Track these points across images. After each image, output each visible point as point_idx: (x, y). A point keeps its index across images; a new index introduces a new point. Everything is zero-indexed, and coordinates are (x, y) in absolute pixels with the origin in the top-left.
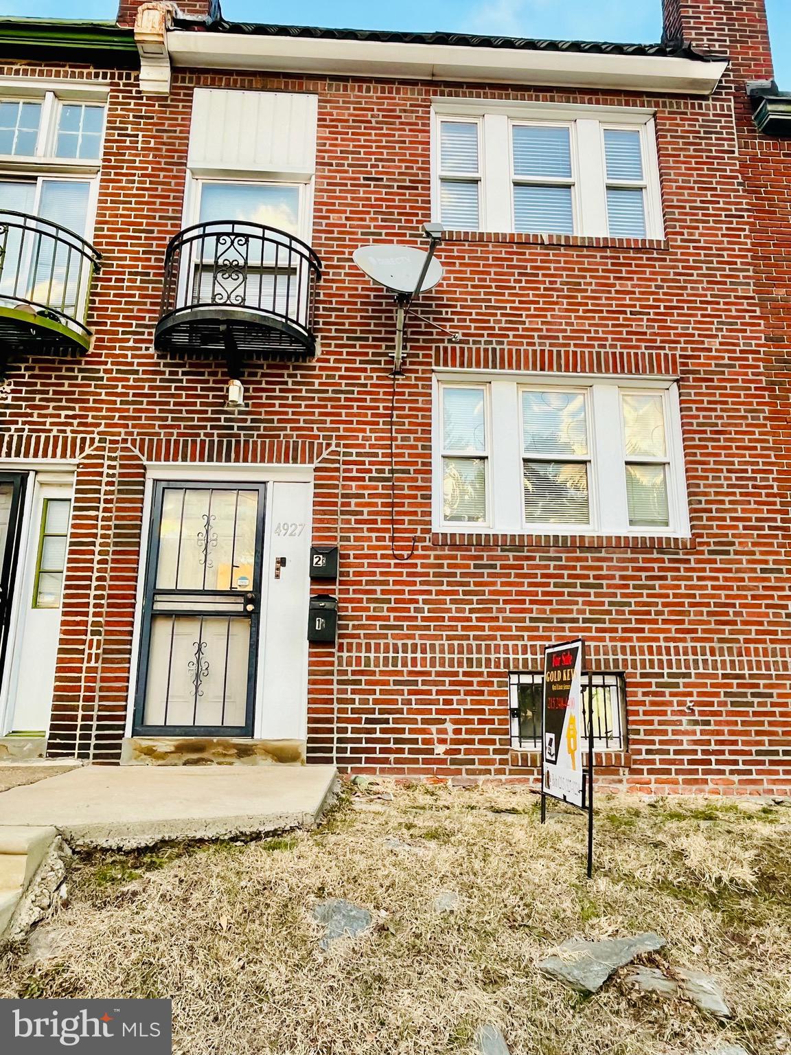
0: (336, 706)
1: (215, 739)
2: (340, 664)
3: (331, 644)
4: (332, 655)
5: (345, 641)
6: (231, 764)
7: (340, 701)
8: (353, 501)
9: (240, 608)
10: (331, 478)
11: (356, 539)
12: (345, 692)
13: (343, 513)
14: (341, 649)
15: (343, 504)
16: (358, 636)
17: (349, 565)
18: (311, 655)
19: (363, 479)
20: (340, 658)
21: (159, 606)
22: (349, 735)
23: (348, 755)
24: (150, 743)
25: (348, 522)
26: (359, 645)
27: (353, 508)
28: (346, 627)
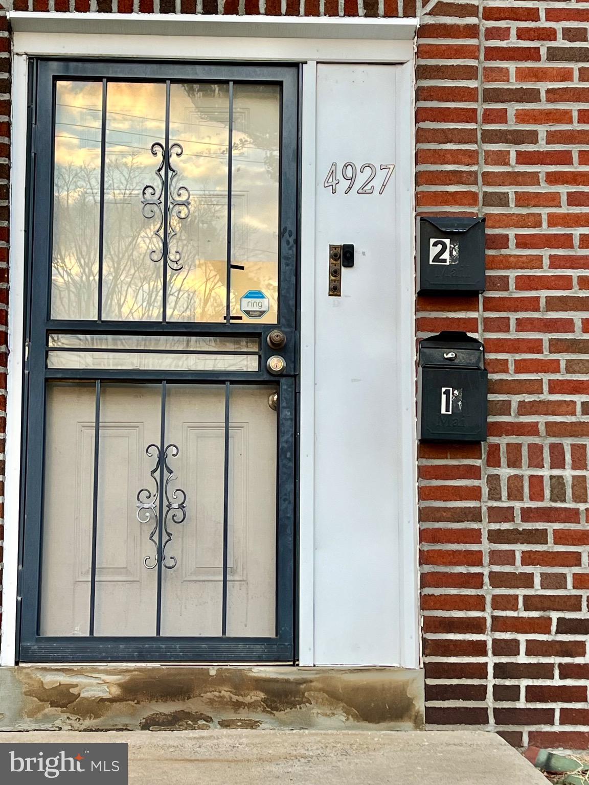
0: (488, 591)
1: (213, 669)
2: (495, 494)
3: (470, 446)
4: (474, 473)
5: (503, 441)
6: (253, 725)
7: (498, 580)
8: (512, 108)
9: (250, 364)
10: (459, 52)
11: (523, 200)
12: (509, 558)
13: (489, 137)
14: (494, 461)
15: (490, 117)
16: (532, 429)
17: (506, 262)
18: (423, 473)
19: (533, 54)
20: (494, 481)
21: (61, 361)
22: (522, 659)
23: (522, 704)
24: (64, 679)
25: (502, 159)
26: (535, 452)
27: (512, 125)
28: (505, 408)
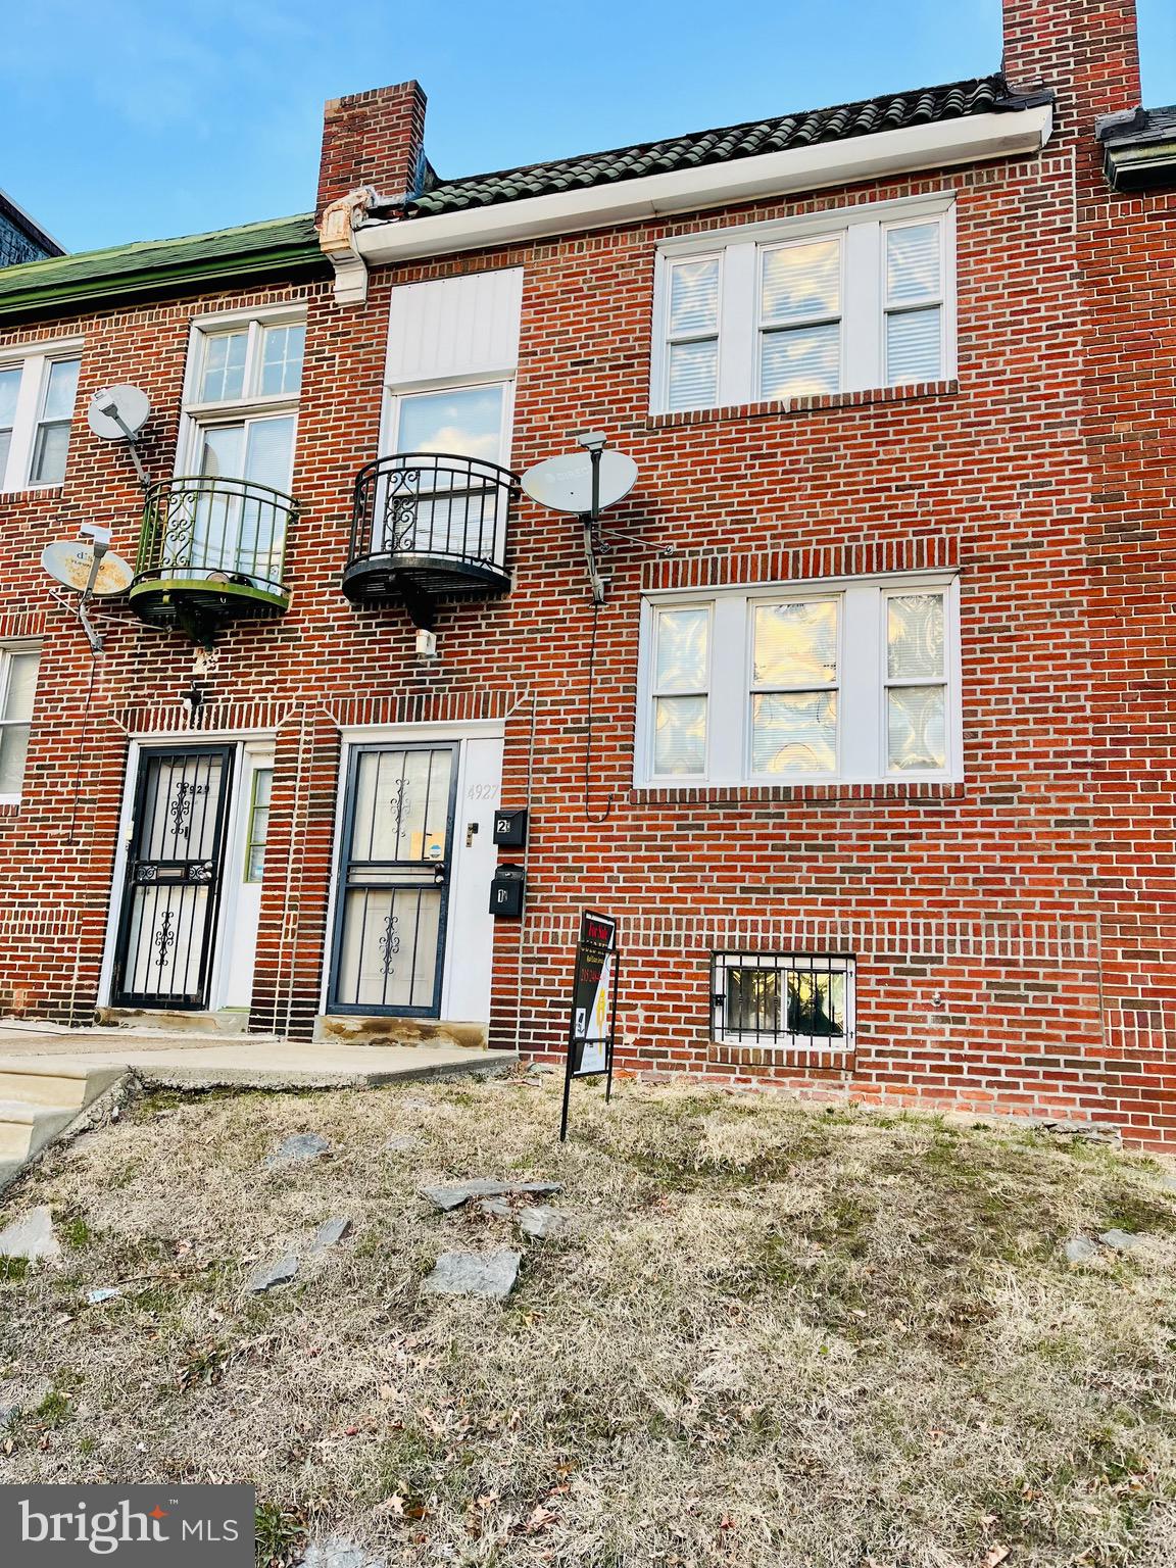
0: (520, 987)
1: (400, 1020)
2: (526, 940)
3: (517, 918)
4: (518, 930)
5: (533, 915)
6: (414, 1046)
7: (525, 981)
8: (546, 757)
9: (430, 879)
10: (522, 732)
11: (548, 800)
12: (530, 971)
13: (535, 771)
14: (528, 924)
15: (536, 762)
16: (546, 910)
17: (539, 830)
18: (496, 930)
19: (557, 731)
20: (527, 933)
21: (359, 879)
22: (533, 1019)
23: (531, 1041)
24: (340, 1021)
25: (540, 781)
26: (547, 920)
27: (546, 765)
28: (534, 899)
